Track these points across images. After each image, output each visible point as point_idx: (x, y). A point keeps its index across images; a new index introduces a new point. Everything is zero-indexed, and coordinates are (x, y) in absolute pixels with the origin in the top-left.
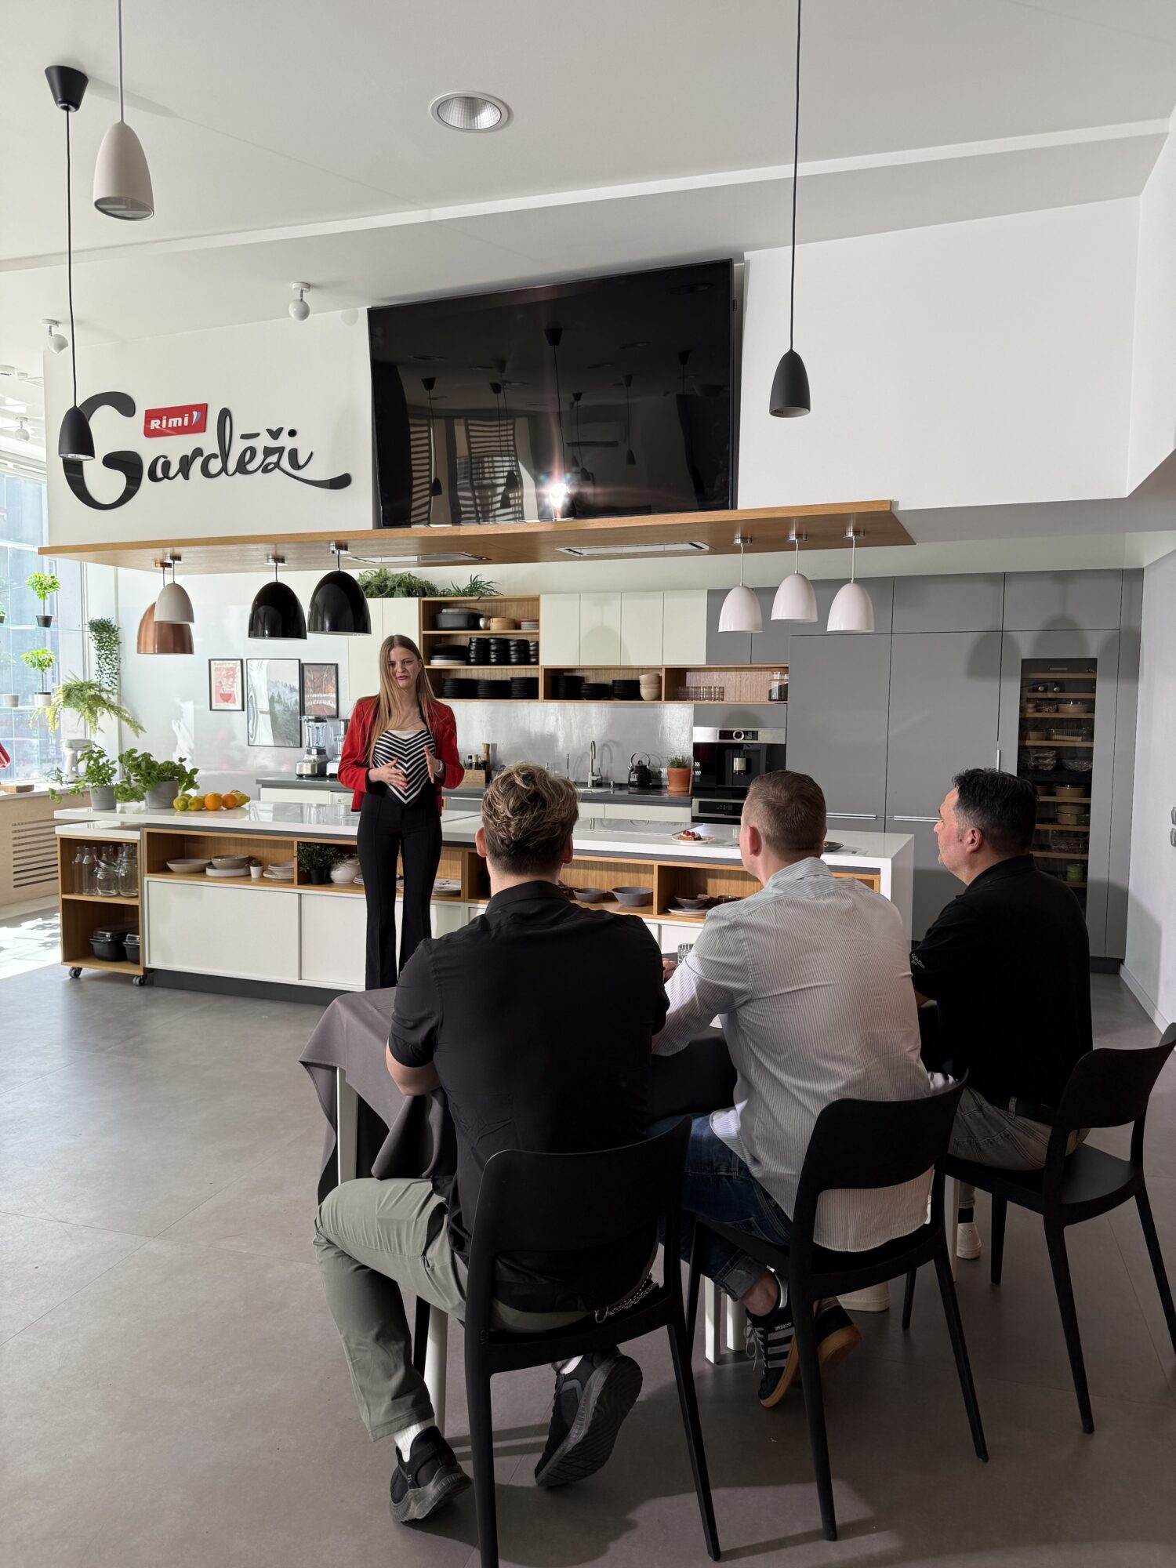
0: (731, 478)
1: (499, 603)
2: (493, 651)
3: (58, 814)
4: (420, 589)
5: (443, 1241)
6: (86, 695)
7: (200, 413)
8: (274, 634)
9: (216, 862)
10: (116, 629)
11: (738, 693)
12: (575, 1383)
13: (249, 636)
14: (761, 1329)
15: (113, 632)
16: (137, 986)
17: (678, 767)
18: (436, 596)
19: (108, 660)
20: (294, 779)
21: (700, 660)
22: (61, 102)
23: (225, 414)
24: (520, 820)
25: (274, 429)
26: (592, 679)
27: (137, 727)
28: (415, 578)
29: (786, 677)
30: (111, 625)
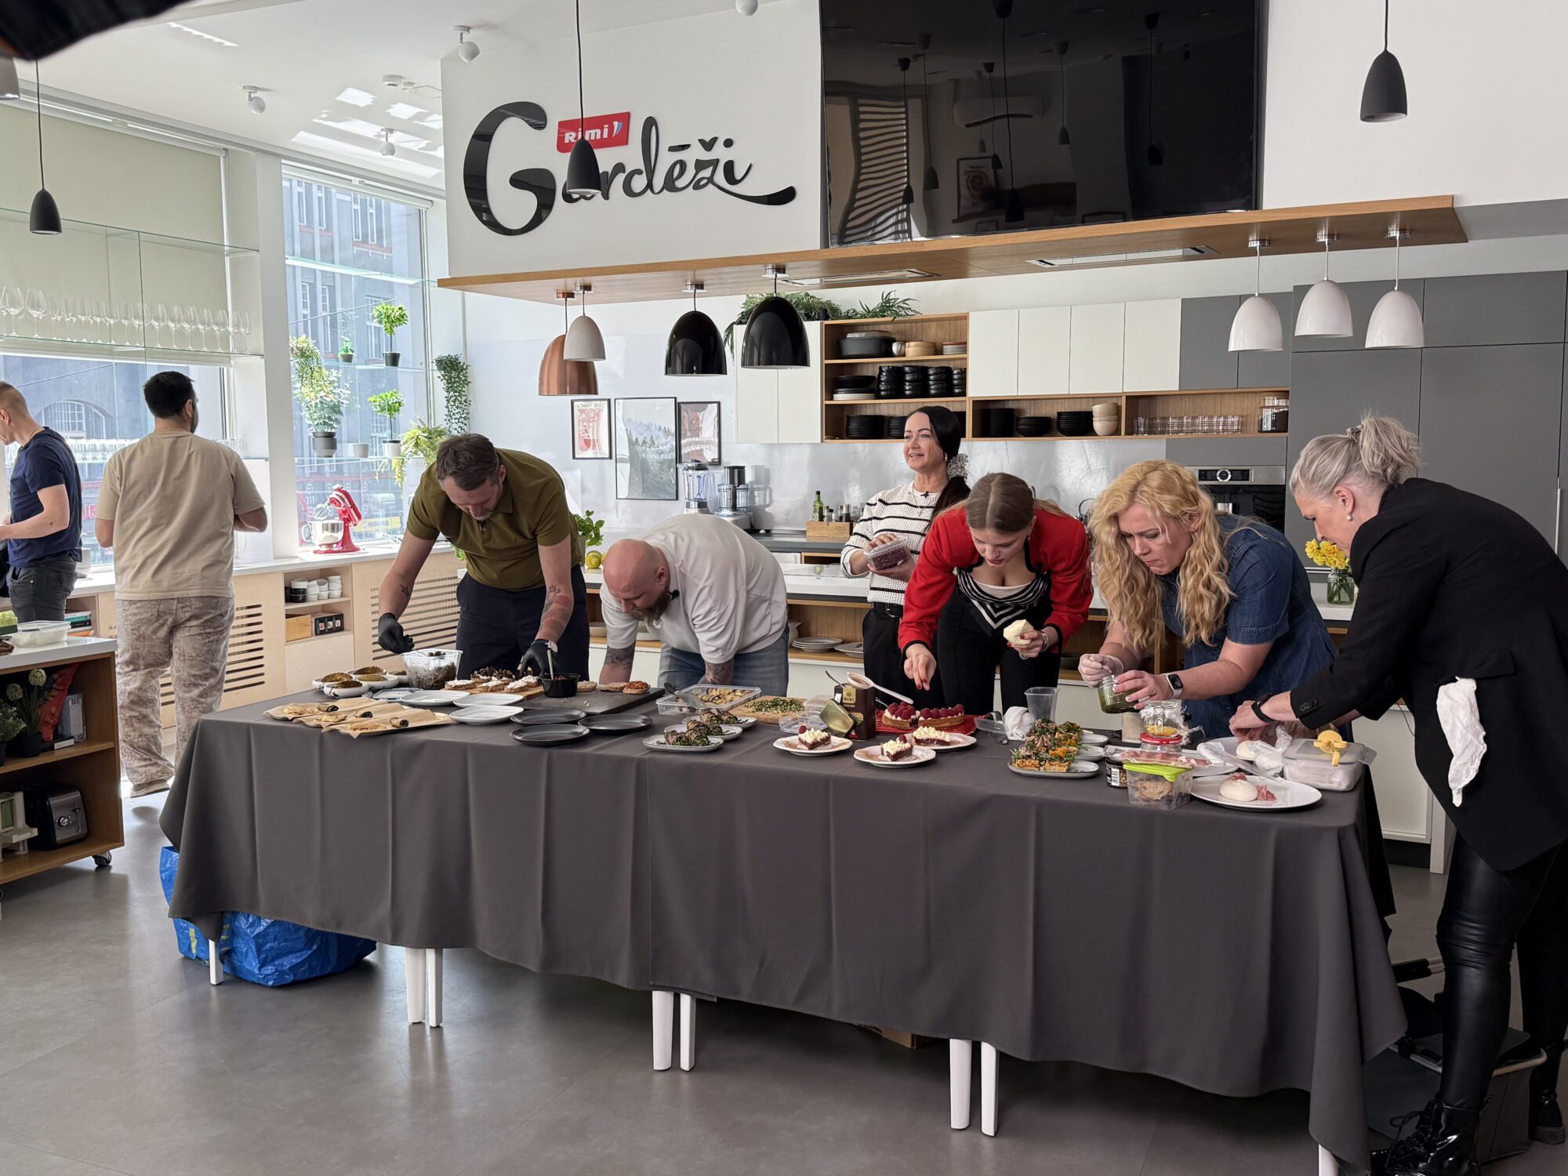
1: (915, 325)
2: (908, 381)
4: (820, 311)
7: (621, 124)
10: (465, 367)
13: (666, 373)
15: (462, 370)
18: (840, 318)
19: (457, 403)
21: (1171, 385)
23: (650, 123)
25: (708, 139)
26: (1031, 412)
28: (812, 297)
29: (1283, 403)
30: (460, 363)
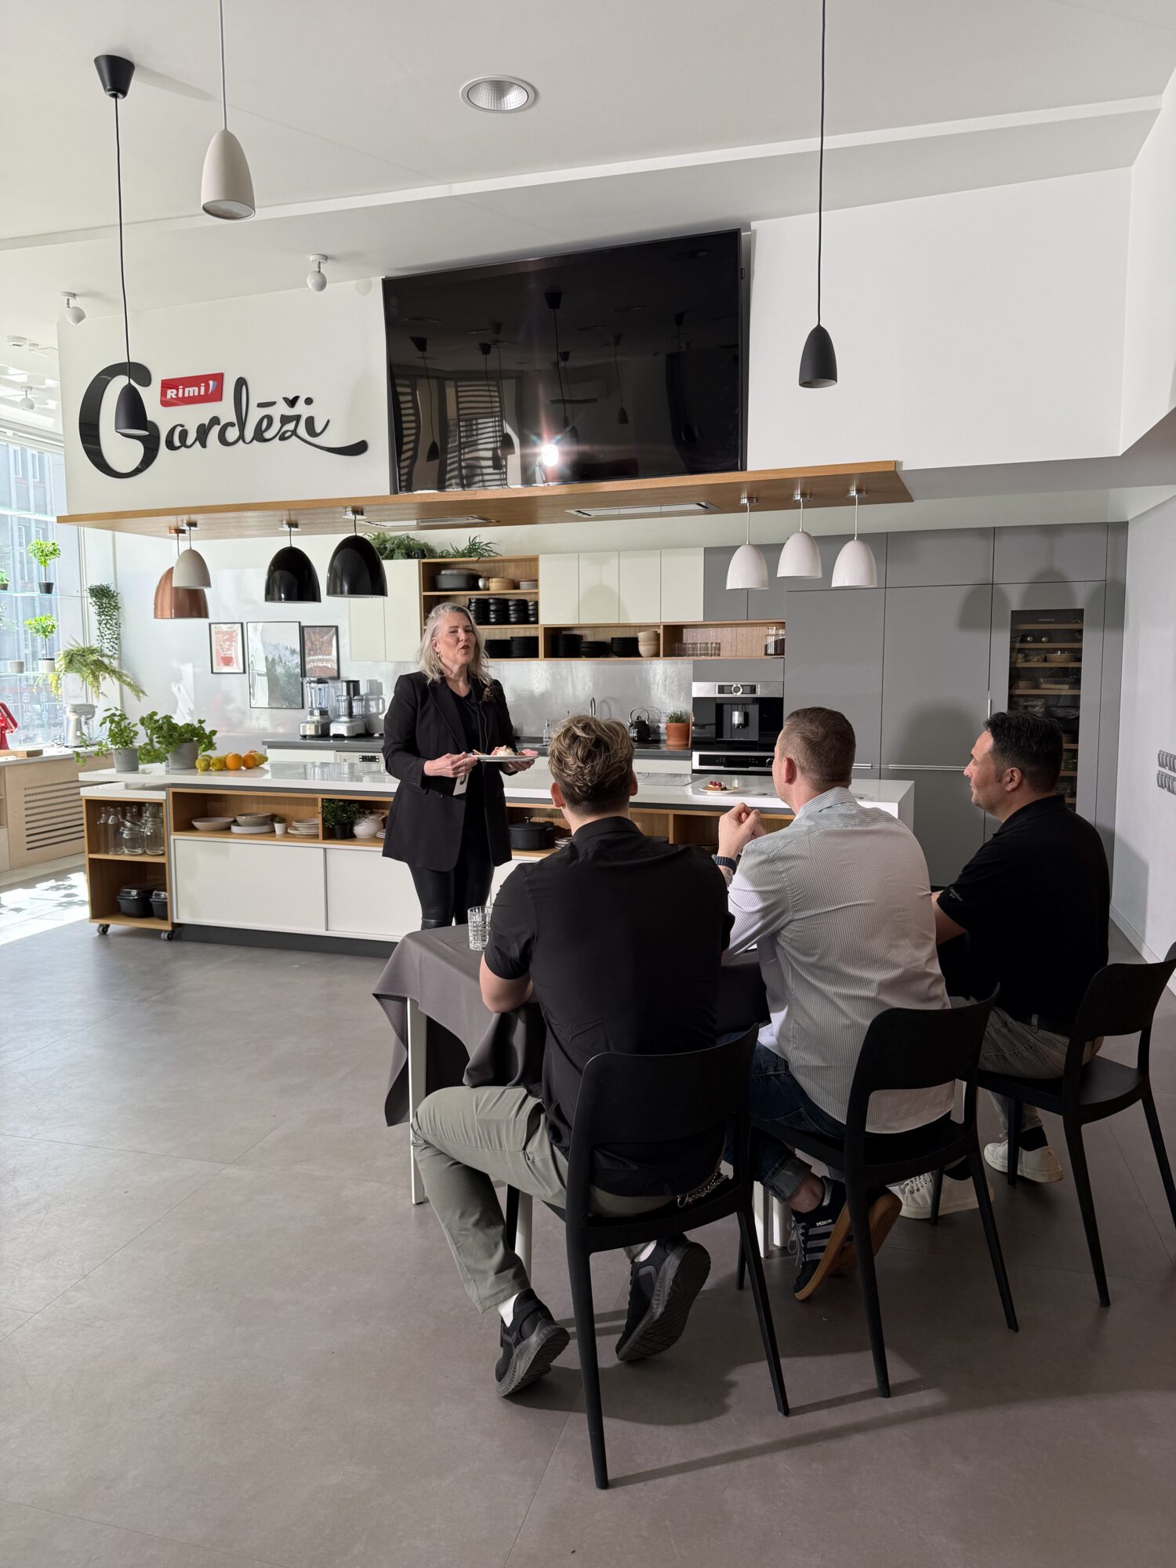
0: (740, 441)
1: (497, 564)
2: (492, 611)
3: (83, 776)
4: (419, 551)
5: (542, 1136)
6: (89, 661)
7: (216, 383)
8: (290, 598)
9: (240, 819)
10: (115, 594)
11: (734, 648)
12: (650, 1269)
13: (266, 600)
14: (804, 1224)
15: (112, 597)
16: (165, 940)
17: (676, 722)
18: (435, 557)
19: (108, 626)
20: (298, 740)
21: (698, 616)
22: (109, 90)
23: (241, 383)
24: (592, 767)
25: (291, 398)
26: (590, 637)
27: (138, 690)
28: (413, 539)
29: (781, 632)
30: (111, 591)
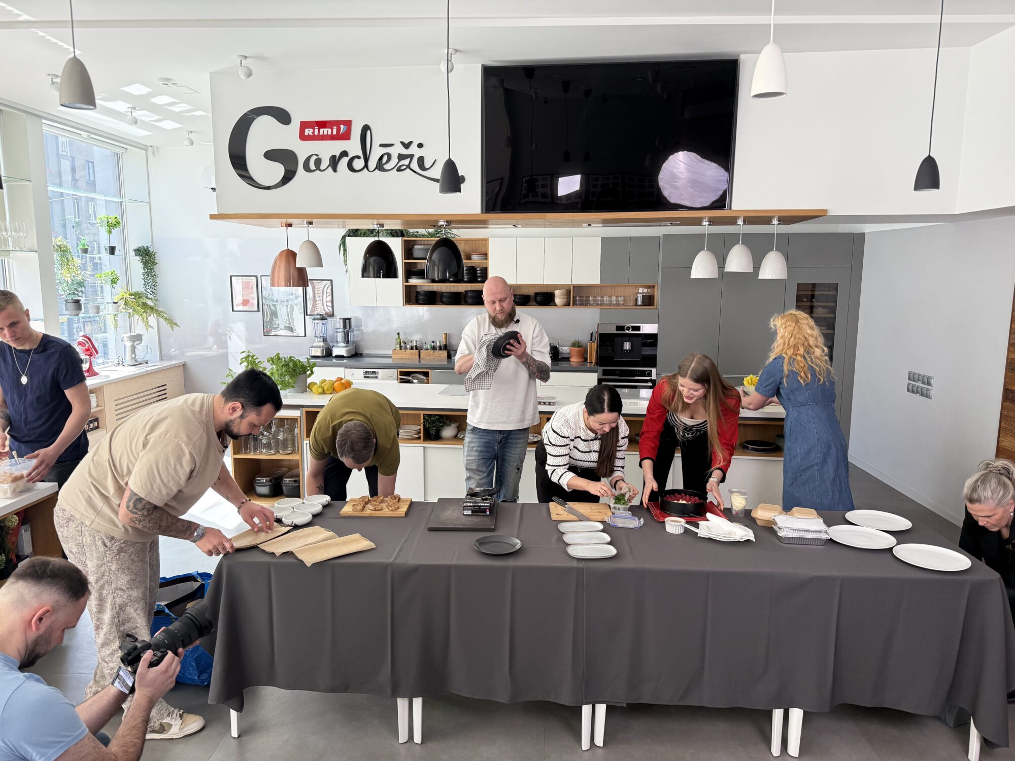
4: (399, 232)
7: (346, 127)
10: (153, 253)
15: (151, 256)
17: (578, 347)
18: (409, 237)
19: (149, 276)
21: (596, 281)
23: (366, 128)
25: (406, 142)
27: (172, 323)
30: (150, 251)
